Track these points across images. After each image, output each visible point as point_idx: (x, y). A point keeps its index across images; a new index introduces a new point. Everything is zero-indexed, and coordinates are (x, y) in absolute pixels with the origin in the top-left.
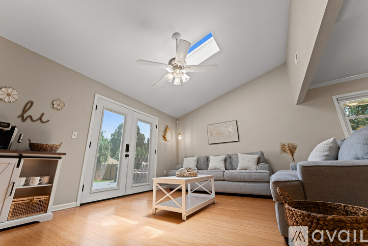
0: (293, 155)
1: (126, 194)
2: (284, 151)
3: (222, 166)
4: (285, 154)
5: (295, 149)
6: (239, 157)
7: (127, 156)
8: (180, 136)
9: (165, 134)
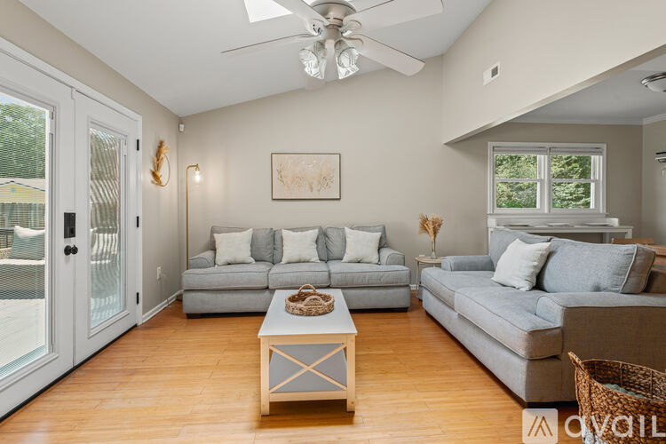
0: (435, 236)
1: (77, 363)
2: (424, 228)
3: (312, 253)
4: (425, 235)
5: (440, 225)
6: (348, 235)
7: (70, 251)
8: (197, 172)
9: (158, 167)
